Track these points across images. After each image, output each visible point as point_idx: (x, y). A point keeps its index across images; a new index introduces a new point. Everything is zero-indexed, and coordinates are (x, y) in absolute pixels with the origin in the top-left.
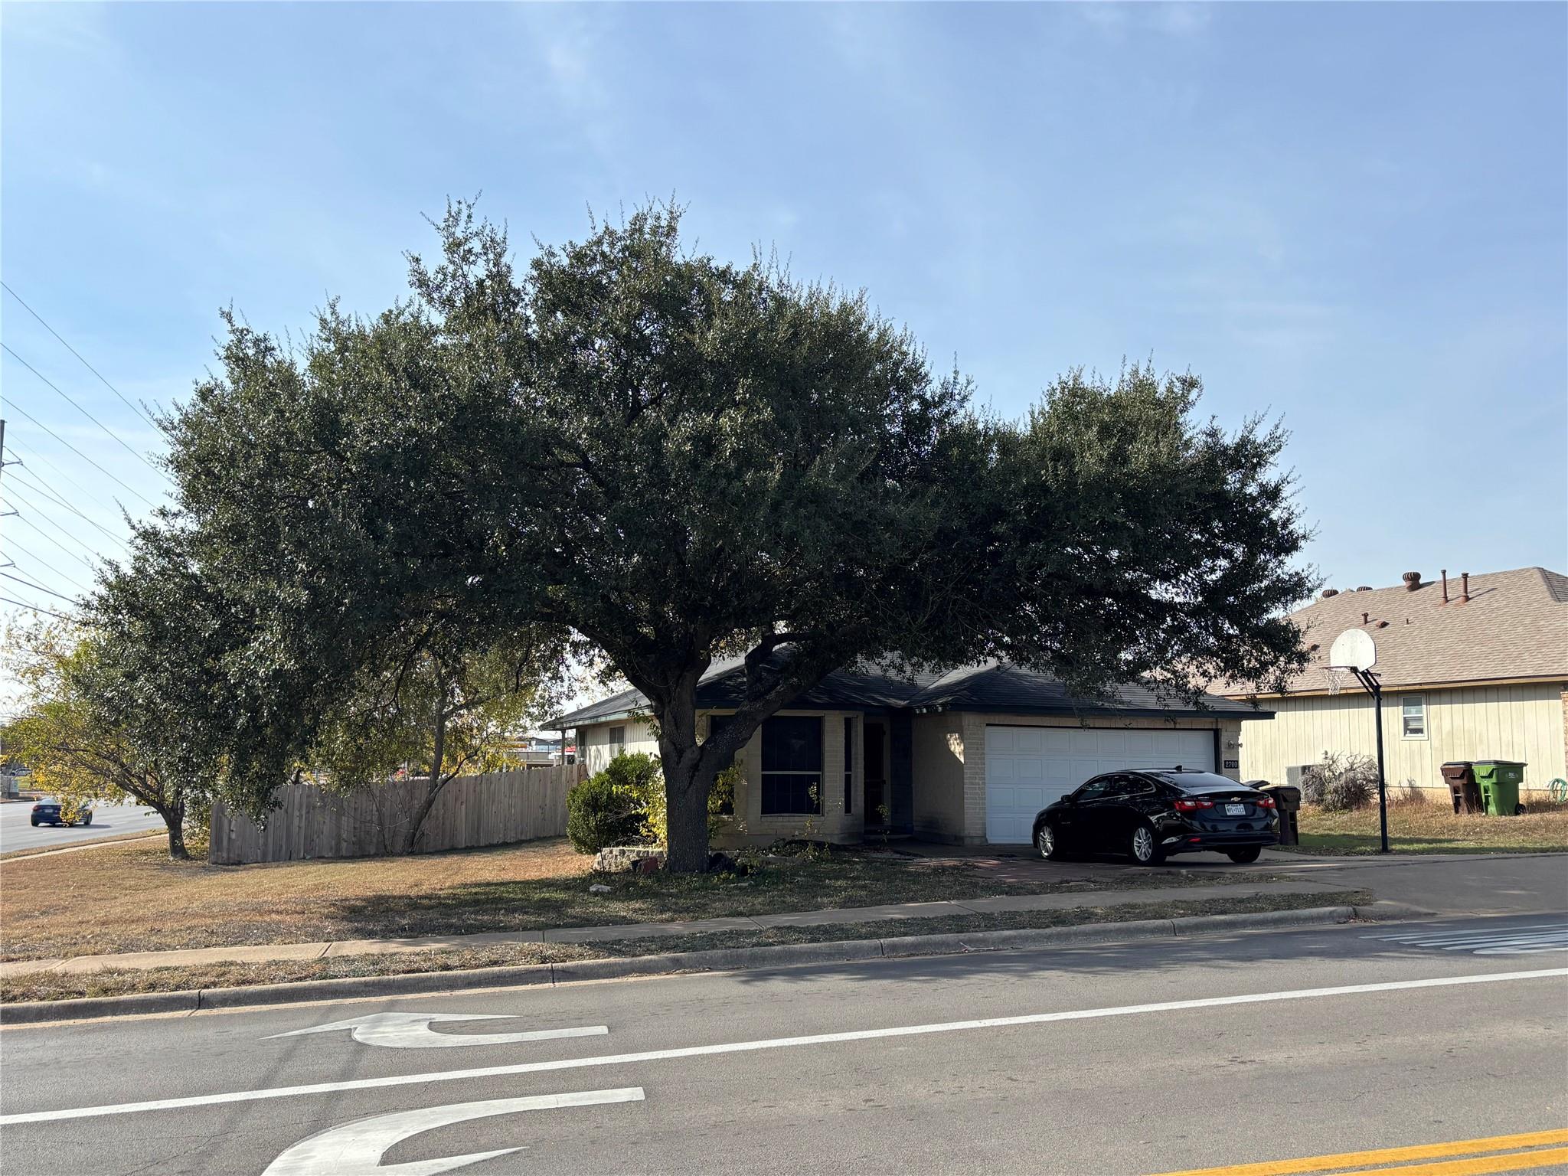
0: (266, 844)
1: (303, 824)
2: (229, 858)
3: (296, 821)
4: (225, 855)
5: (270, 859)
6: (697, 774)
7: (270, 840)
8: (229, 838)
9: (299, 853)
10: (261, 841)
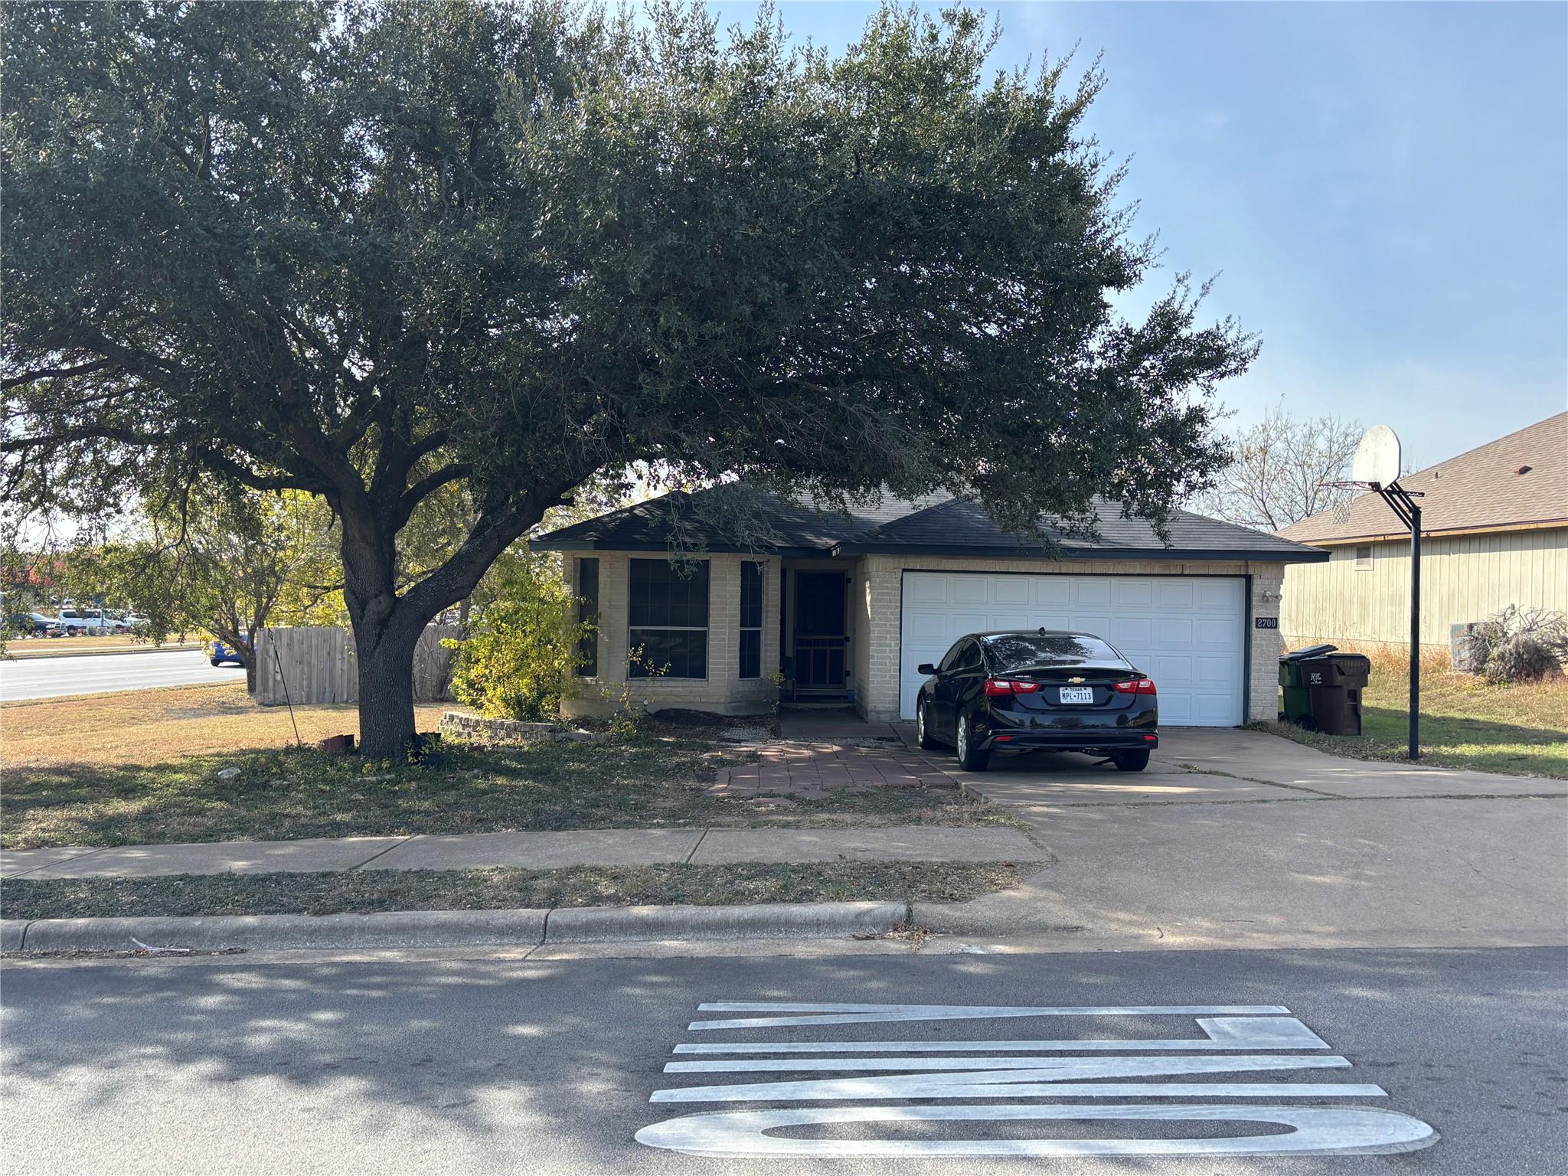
0: (310, 687)
1: (345, 667)
2: (275, 699)
3: (339, 664)
4: (271, 696)
5: (314, 700)
6: (386, 631)
7: (314, 683)
8: (275, 680)
9: (342, 696)
10: (305, 683)
